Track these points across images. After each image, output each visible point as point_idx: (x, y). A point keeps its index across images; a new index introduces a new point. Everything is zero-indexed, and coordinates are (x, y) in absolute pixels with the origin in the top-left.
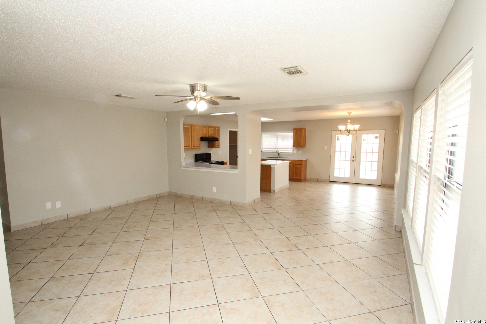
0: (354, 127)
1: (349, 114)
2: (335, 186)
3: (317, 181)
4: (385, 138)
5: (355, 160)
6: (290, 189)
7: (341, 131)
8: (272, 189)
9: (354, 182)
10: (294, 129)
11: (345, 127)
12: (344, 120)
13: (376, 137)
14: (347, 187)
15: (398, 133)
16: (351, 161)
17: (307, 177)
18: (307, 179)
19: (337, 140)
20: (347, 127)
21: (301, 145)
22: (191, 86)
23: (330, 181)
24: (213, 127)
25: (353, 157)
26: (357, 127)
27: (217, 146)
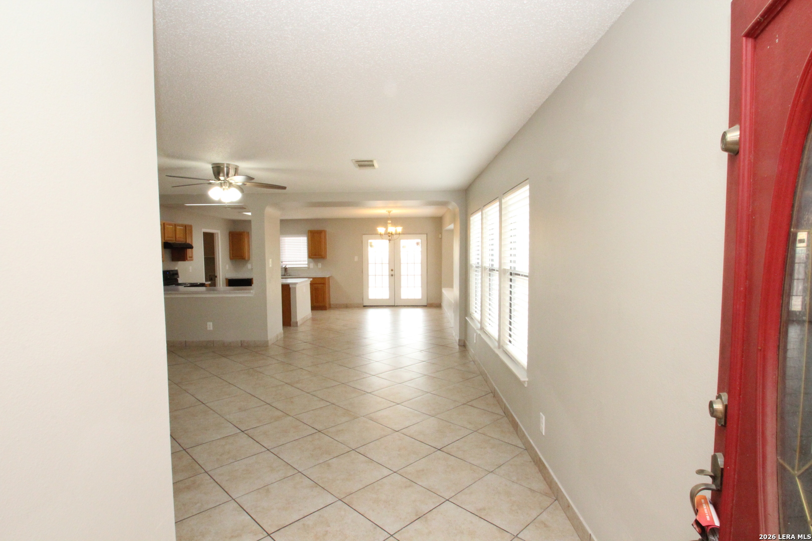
0: (396, 230)
1: (389, 212)
2: (371, 312)
3: (347, 306)
4: (428, 244)
5: (394, 274)
6: (313, 319)
7: (380, 234)
8: (293, 320)
9: (394, 305)
10: (309, 231)
11: (385, 229)
12: (382, 220)
13: (418, 244)
14: (387, 311)
15: (441, 238)
16: (389, 275)
17: (332, 303)
18: (332, 306)
19: (369, 247)
20: (387, 229)
21: (321, 255)
22: (214, 166)
23: (365, 306)
24: (182, 225)
25: (392, 270)
26: (399, 229)
27: (190, 257)
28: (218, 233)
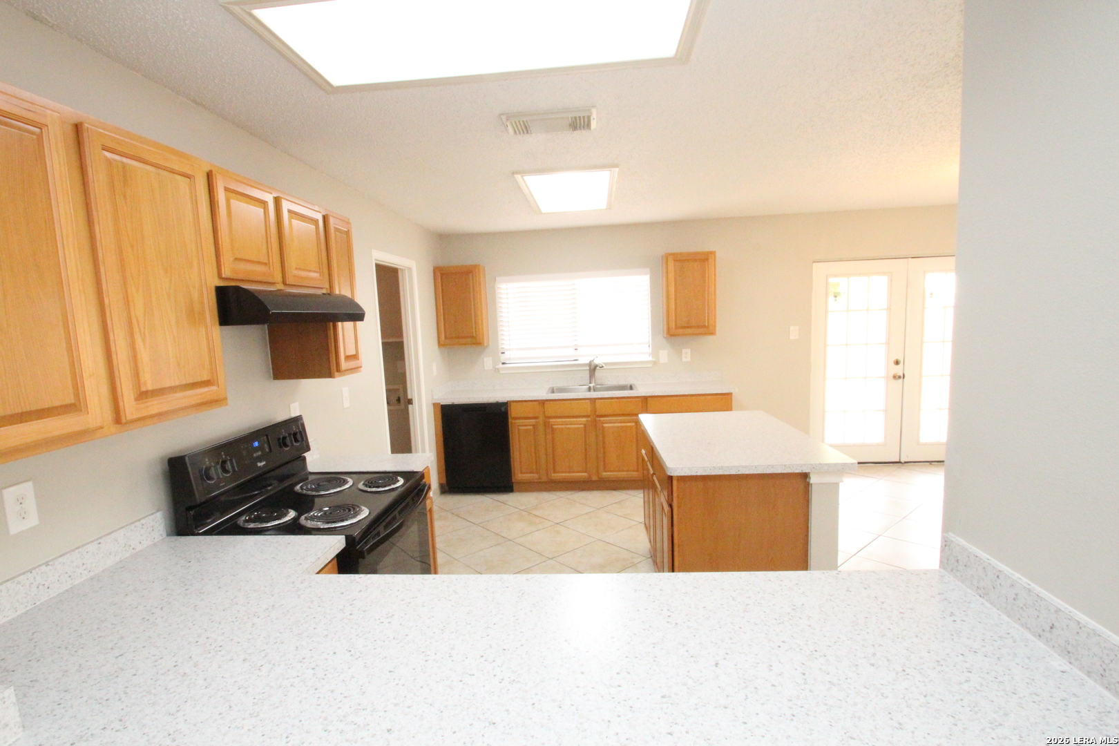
5: (902, 373)
9: (899, 460)
10: (667, 256)
16: (887, 377)
25: (897, 362)
27: (348, 358)
28: (410, 269)
